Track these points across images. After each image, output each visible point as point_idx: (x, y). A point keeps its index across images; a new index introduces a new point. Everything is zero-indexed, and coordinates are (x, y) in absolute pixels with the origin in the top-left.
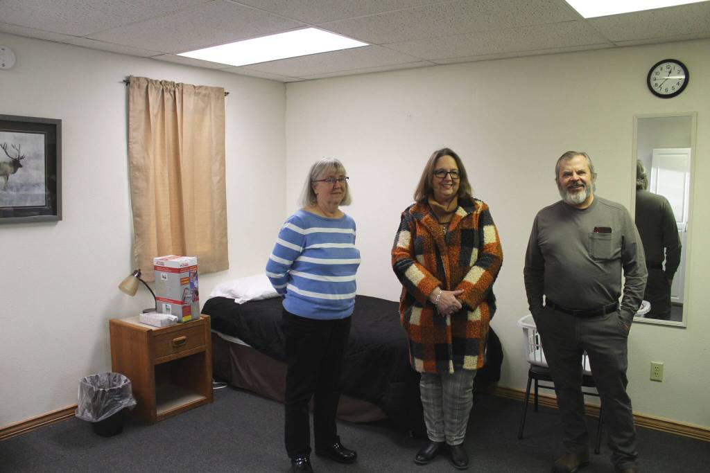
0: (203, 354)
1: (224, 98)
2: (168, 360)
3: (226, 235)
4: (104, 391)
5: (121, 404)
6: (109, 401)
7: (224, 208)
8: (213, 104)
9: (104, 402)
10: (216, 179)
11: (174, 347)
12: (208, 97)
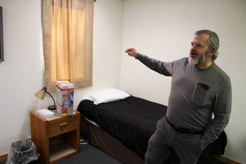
0: (75, 131)
1: (93, 3)
2: (56, 135)
3: (92, 70)
4: (20, 153)
5: (29, 160)
6: (23, 158)
7: (91, 57)
8: (88, 5)
9: (20, 159)
10: (88, 43)
11: (60, 128)
12: (86, 2)
